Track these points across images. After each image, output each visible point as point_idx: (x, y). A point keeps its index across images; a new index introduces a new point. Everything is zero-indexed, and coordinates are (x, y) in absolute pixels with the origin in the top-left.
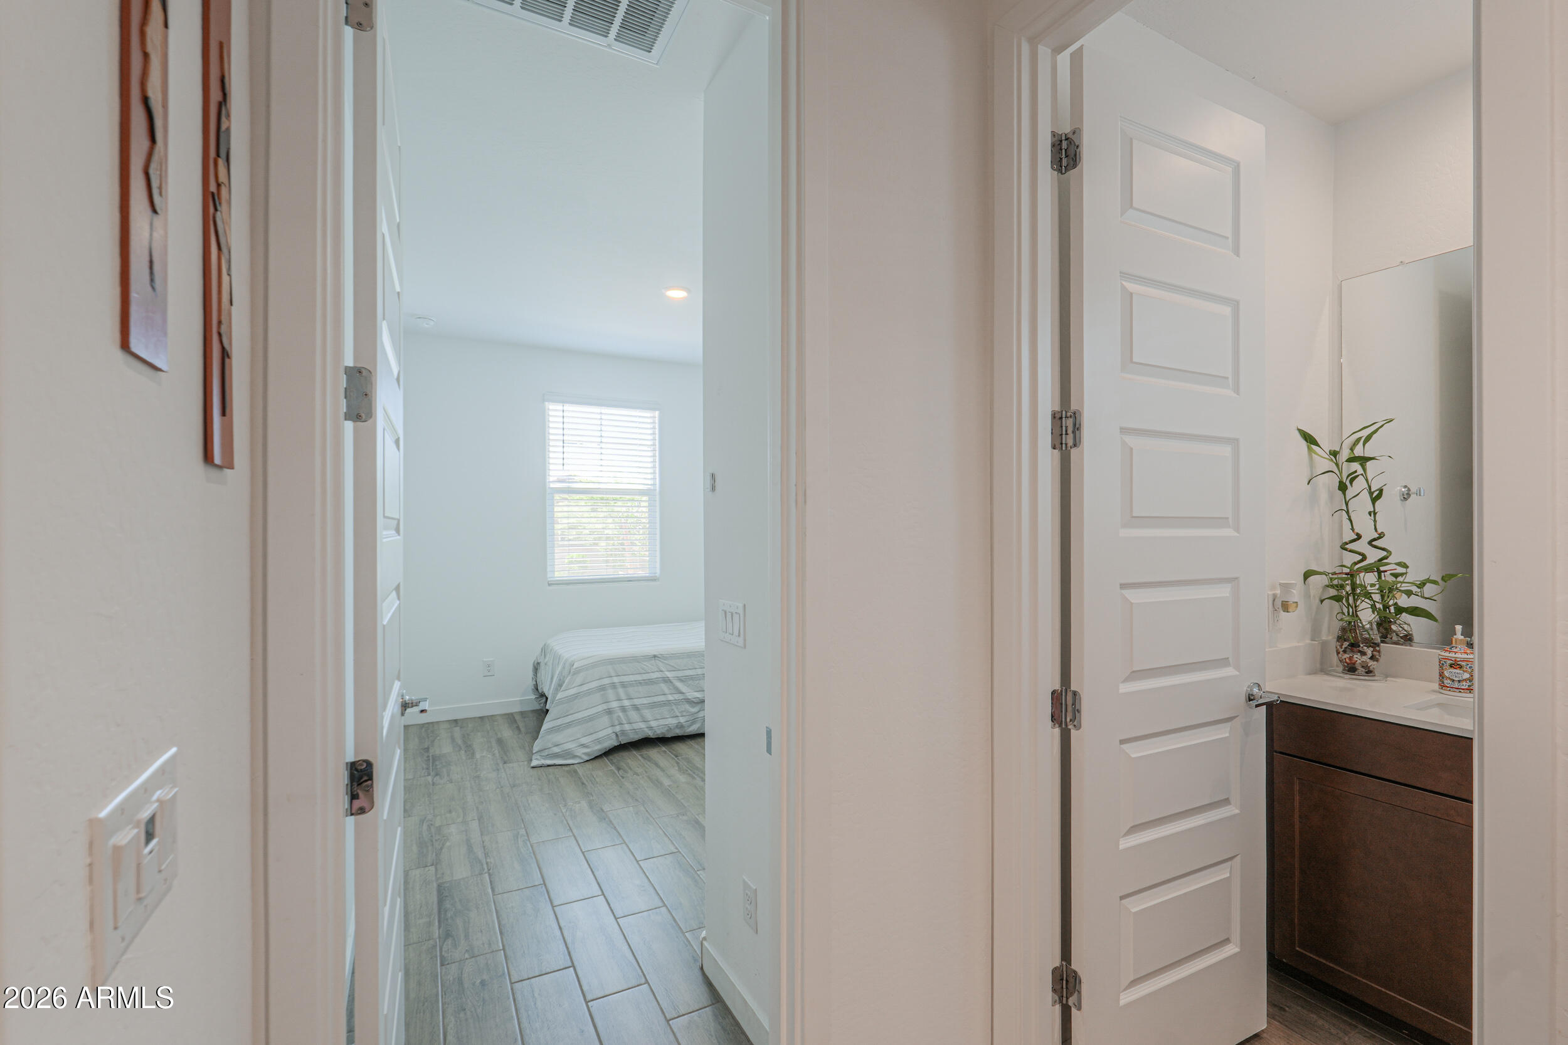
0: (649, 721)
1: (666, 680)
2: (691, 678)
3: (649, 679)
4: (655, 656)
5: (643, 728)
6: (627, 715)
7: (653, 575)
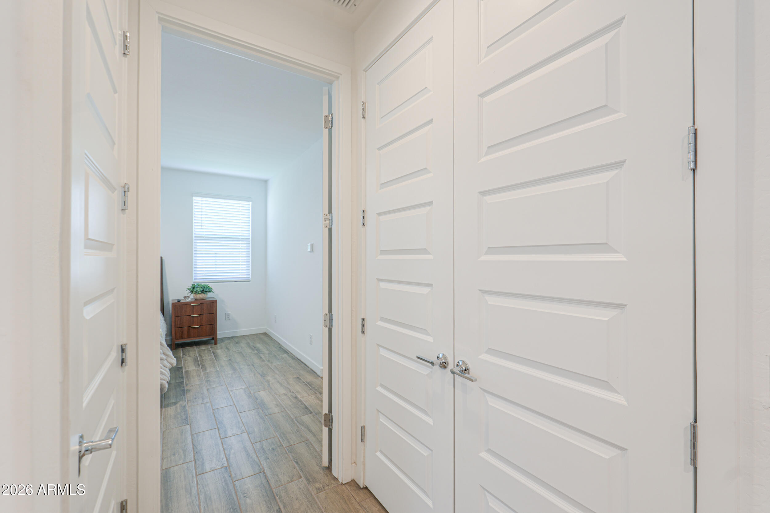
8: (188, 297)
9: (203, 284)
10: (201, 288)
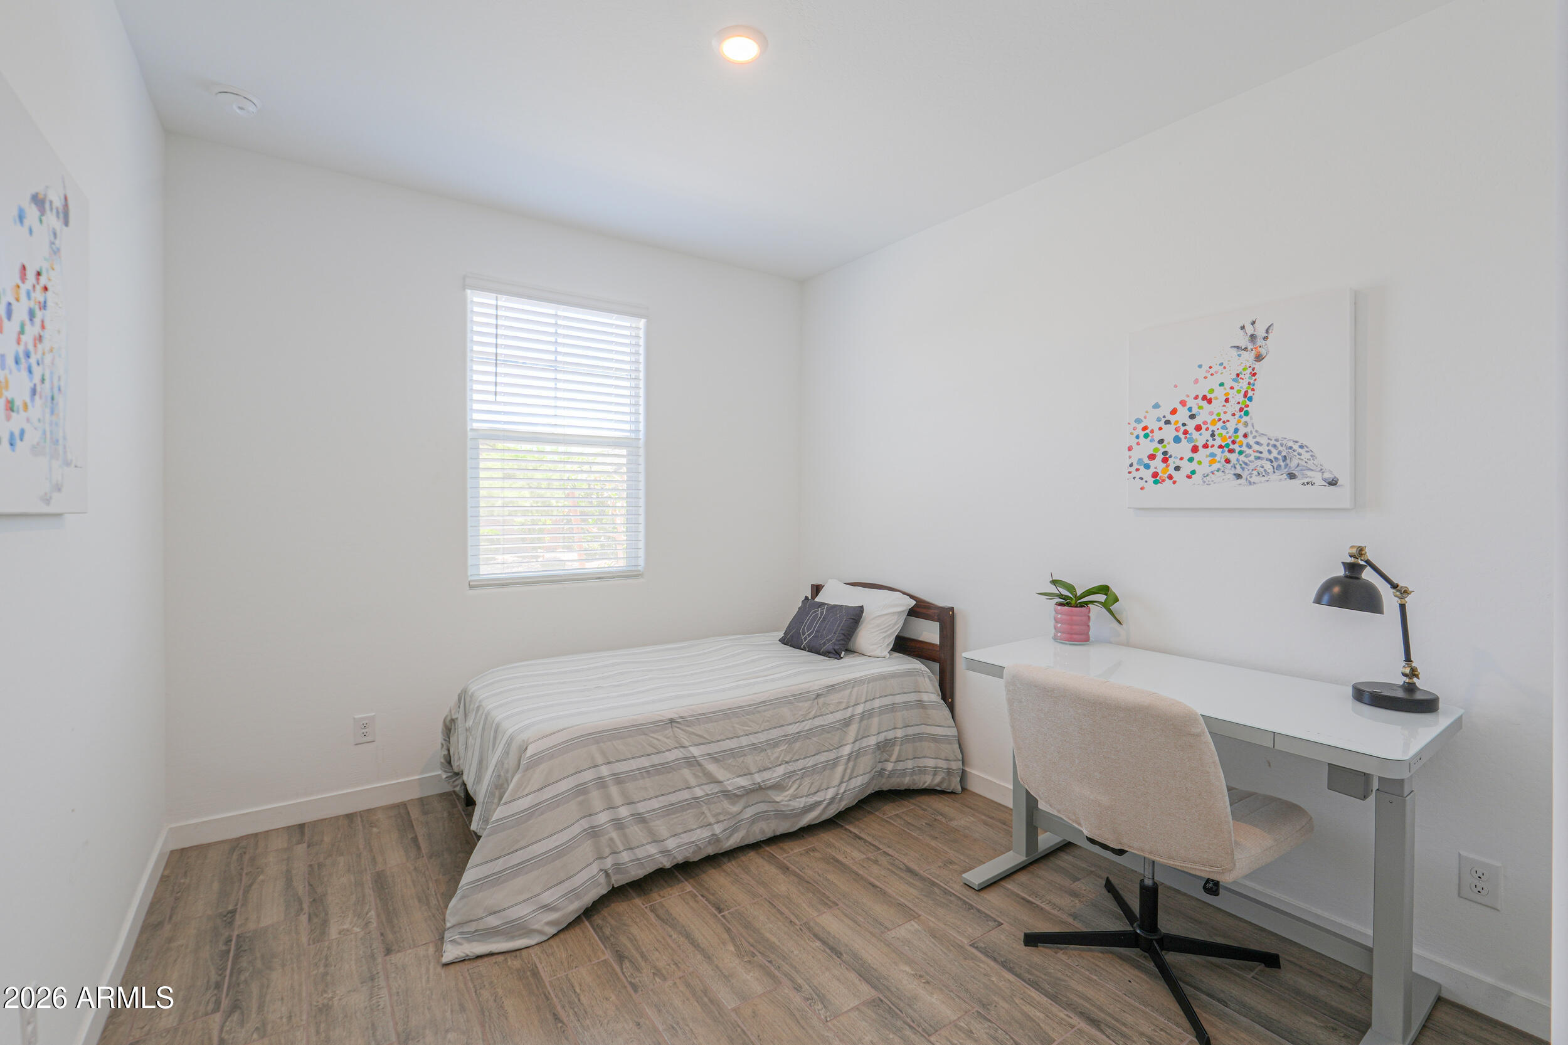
0: (664, 841)
1: (692, 762)
2: (732, 753)
3: (663, 764)
4: (672, 721)
5: (653, 855)
6: (625, 836)
7: (633, 569)
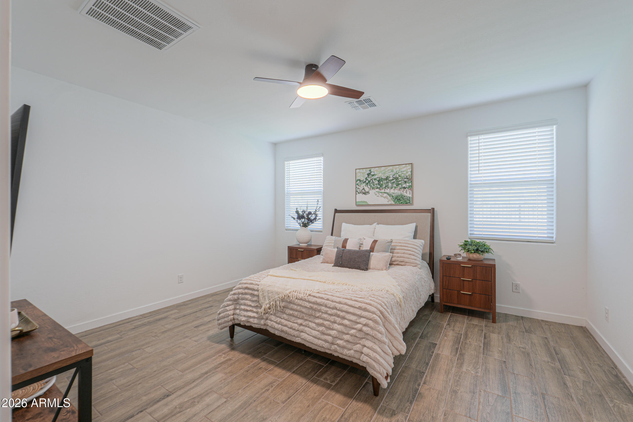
8: (460, 255)
9: (478, 241)
10: (475, 246)
